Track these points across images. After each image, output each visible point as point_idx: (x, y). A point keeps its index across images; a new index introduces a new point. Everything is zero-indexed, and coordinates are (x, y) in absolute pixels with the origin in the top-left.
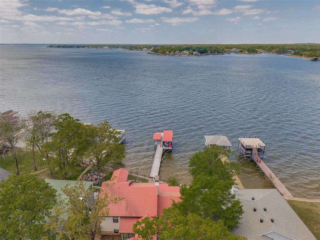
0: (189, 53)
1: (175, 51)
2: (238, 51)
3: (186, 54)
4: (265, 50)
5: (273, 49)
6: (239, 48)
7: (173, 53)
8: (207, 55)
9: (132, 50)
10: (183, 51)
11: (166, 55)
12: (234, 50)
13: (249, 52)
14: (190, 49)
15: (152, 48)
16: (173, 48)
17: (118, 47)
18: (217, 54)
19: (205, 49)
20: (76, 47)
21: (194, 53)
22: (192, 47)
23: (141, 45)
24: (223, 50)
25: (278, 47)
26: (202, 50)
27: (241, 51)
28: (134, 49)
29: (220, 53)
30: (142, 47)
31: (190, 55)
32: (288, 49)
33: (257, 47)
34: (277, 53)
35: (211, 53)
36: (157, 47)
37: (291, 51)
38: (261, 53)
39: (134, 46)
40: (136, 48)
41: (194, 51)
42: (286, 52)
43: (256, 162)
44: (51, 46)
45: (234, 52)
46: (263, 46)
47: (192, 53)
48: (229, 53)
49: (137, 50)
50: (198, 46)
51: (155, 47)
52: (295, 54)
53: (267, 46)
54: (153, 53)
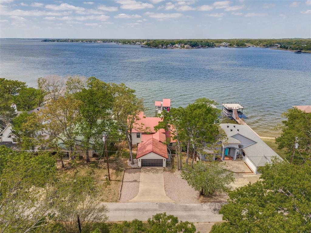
0: (181, 46)
1: (168, 45)
2: (227, 45)
3: (178, 47)
4: (253, 44)
5: (261, 43)
6: (229, 42)
7: (165, 47)
8: (198, 48)
9: (126, 44)
10: (175, 44)
11: (158, 48)
12: (223, 44)
13: (238, 46)
14: (181, 42)
15: (145, 42)
16: (165, 41)
17: (112, 42)
18: (207, 48)
19: (196, 43)
20: (70, 41)
21: (186, 46)
22: (184, 41)
23: (134, 40)
24: (213, 43)
25: (265, 41)
26: (193, 43)
27: (230, 45)
28: (127, 43)
29: (210, 46)
30: (135, 42)
31: (181, 48)
32: (275, 43)
33: (246, 41)
34: (264, 47)
35: (202, 46)
36: (150, 41)
37: (278, 44)
38: (250, 46)
39: (127, 41)
40: (129, 42)
41: (186, 44)
42: (273, 46)
43: (235, 119)
44: (46, 40)
45: (223, 46)
46: (252, 41)
47: (184, 47)
48: (219, 47)
49: (130, 44)
50: (189, 40)
51: (148, 41)
52: (281, 47)
53: (255, 40)
54: (146, 46)
